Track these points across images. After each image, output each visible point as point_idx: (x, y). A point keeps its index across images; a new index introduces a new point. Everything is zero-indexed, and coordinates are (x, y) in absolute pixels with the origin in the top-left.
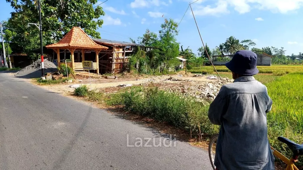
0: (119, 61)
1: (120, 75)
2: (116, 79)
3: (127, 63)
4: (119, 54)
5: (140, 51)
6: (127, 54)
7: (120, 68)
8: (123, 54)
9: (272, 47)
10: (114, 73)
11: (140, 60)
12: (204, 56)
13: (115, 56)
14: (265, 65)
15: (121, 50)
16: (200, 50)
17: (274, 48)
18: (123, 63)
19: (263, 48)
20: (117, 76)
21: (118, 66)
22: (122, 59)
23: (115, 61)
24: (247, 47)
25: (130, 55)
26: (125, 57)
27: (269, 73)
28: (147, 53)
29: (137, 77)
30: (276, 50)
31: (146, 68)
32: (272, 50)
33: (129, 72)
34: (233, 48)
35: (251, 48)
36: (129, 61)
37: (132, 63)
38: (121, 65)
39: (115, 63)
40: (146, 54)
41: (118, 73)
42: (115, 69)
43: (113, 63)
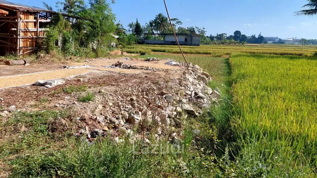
0: (29, 34)
1: (33, 58)
2: (27, 64)
3: (43, 38)
4: (29, 23)
5: (63, 20)
6: (42, 25)
7: (31, 45)
8: (35, 24)
9: (196, 27)
10: (21, 53)
11: (64, 34)
12: (135, 33)
13: (21, 26)
14: (195, 45)
15: (31, 18)
16: (131, 26)
17: (197, 28)
18: (36, 38)
19: (188, 28)
20: (29, 59)
21: (28, 42)
22: (34, 32)
23: (22, 34)
24: (175, 26)
25: (48, 26)
26: (39, 29)
27: (205, 53)
28: (73, 24)
29: (63, 61)
30: (199, 31)
31: (72, 46)
32: (196, 30)
33: (48, 53)
34: (163, 25)
35: (177, 27)
36: (47, 36)
37: (51, 38)
38: (33, 41)
39: (22, 38)
40: (71, 26)
41: (30, 54)
42: (22, 47)
43: (19, 37)
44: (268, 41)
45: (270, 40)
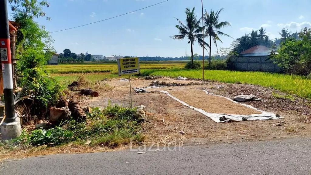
14: (52, 64)
44: (95, 58)
45: (97, 58)
